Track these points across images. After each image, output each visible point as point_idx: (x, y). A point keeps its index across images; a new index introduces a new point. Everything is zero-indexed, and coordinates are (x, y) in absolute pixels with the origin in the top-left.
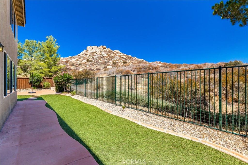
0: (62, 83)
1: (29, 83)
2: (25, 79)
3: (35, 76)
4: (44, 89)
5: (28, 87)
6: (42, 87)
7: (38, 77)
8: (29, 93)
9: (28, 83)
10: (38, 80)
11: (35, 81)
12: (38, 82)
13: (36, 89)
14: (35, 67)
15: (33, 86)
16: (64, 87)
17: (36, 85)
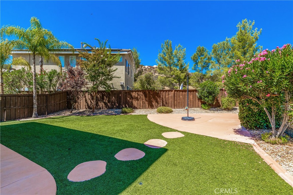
0: (258, 98)
1: (199, 99)
2: (192, 92)
5: (197, 105)
6: (219, 106)
7: (210, 87)
9: (197, 99)
10: (210, 93)
11: (205, 95)
12: (211, 97)
13: (209, 109)
15: (204, 104)
16: (270, 113)
17: (208, 101)
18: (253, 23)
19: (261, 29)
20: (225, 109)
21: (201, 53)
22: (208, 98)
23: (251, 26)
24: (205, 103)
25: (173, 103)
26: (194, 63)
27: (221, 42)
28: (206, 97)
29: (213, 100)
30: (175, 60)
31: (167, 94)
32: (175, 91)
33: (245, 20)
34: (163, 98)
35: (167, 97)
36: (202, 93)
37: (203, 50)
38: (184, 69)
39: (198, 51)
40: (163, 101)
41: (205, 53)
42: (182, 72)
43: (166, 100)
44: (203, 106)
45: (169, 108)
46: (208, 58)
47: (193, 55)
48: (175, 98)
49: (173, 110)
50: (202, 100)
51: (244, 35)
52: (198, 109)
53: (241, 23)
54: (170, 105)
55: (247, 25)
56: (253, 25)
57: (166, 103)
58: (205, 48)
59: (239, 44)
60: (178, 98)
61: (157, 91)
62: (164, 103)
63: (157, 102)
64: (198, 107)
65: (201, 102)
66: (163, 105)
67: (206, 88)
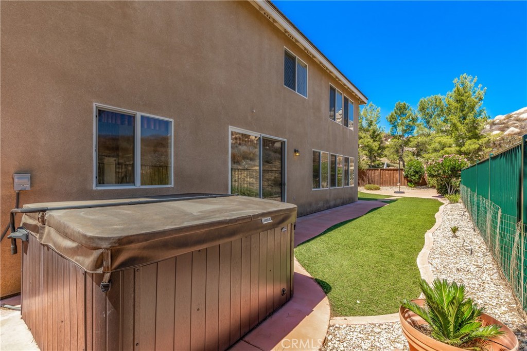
1: (405, 178)
3: (412, 165)
4: (428, 188)
5: (403, 183)
6: (426, 184)
7: (417, 167)
8: (395, 192)
9: (403, 177)
10: (416, 172)
11: (412, 174)
12: (417, 176)
13: (415, 187)
14: (433, 146)
15: (410, 182)
16: (448, 185)
17: (414, 180)
18: (475, 79)
19: (486, 88)
20: (431, 187)
21: (402, 111)
22: (415, 176)
23: (473, 83)
24: (412, 181)
25: (379, 181)
26: (392, 126)
27: (432, 96)
28: (413, 175)
29: (420, 178)
30: (365, 124)
31: (373, 173)
32: (381, 170)
33: (464, 75)
34: (368, 177)
35: (373, 175)
36: (408, 172)
37: (405, 108)
38: (377, 136)
39: (397, 109)
40: (369, 179)
41: (408, 113)
42: (374, 141)
43: (371, 179)
44: (409, 184)
45: (376, 186)
46: (413, 119)
47: (390, 115)
48: (381, 176)
49: (381, 187)
50: (409, 179)
51: (462, 96)
52: (404, 187)
53: (459, 79)
54: (376, 182)
55: (468, 82)
56: (475, 83)
57: (372, 182)
58: (407, 104)
59: (456, 105)
60: (384, 177)
61: (364, 170)
62: (370, 181)
63: (363, 180)
64: (404, 185)
65: (407, 180)
66: (369, 183)
67: (413, 168)
